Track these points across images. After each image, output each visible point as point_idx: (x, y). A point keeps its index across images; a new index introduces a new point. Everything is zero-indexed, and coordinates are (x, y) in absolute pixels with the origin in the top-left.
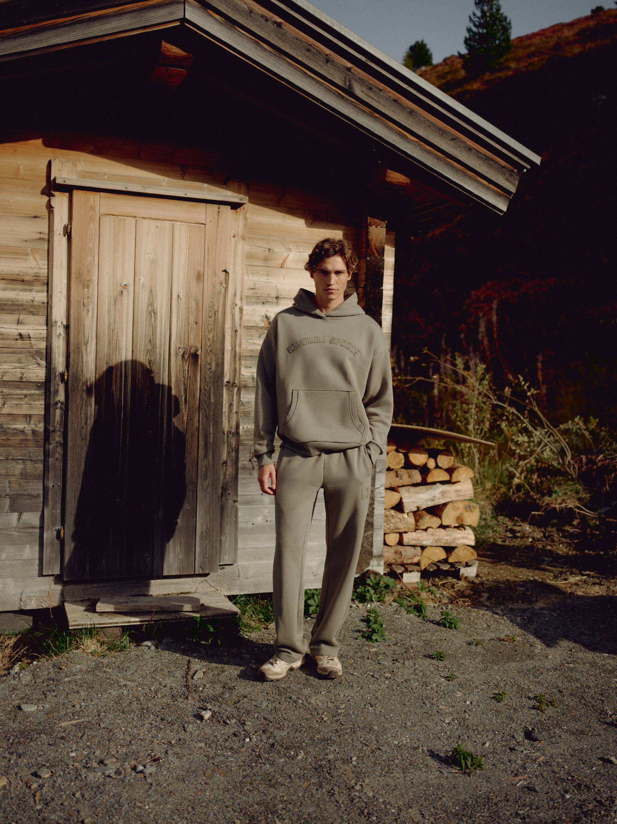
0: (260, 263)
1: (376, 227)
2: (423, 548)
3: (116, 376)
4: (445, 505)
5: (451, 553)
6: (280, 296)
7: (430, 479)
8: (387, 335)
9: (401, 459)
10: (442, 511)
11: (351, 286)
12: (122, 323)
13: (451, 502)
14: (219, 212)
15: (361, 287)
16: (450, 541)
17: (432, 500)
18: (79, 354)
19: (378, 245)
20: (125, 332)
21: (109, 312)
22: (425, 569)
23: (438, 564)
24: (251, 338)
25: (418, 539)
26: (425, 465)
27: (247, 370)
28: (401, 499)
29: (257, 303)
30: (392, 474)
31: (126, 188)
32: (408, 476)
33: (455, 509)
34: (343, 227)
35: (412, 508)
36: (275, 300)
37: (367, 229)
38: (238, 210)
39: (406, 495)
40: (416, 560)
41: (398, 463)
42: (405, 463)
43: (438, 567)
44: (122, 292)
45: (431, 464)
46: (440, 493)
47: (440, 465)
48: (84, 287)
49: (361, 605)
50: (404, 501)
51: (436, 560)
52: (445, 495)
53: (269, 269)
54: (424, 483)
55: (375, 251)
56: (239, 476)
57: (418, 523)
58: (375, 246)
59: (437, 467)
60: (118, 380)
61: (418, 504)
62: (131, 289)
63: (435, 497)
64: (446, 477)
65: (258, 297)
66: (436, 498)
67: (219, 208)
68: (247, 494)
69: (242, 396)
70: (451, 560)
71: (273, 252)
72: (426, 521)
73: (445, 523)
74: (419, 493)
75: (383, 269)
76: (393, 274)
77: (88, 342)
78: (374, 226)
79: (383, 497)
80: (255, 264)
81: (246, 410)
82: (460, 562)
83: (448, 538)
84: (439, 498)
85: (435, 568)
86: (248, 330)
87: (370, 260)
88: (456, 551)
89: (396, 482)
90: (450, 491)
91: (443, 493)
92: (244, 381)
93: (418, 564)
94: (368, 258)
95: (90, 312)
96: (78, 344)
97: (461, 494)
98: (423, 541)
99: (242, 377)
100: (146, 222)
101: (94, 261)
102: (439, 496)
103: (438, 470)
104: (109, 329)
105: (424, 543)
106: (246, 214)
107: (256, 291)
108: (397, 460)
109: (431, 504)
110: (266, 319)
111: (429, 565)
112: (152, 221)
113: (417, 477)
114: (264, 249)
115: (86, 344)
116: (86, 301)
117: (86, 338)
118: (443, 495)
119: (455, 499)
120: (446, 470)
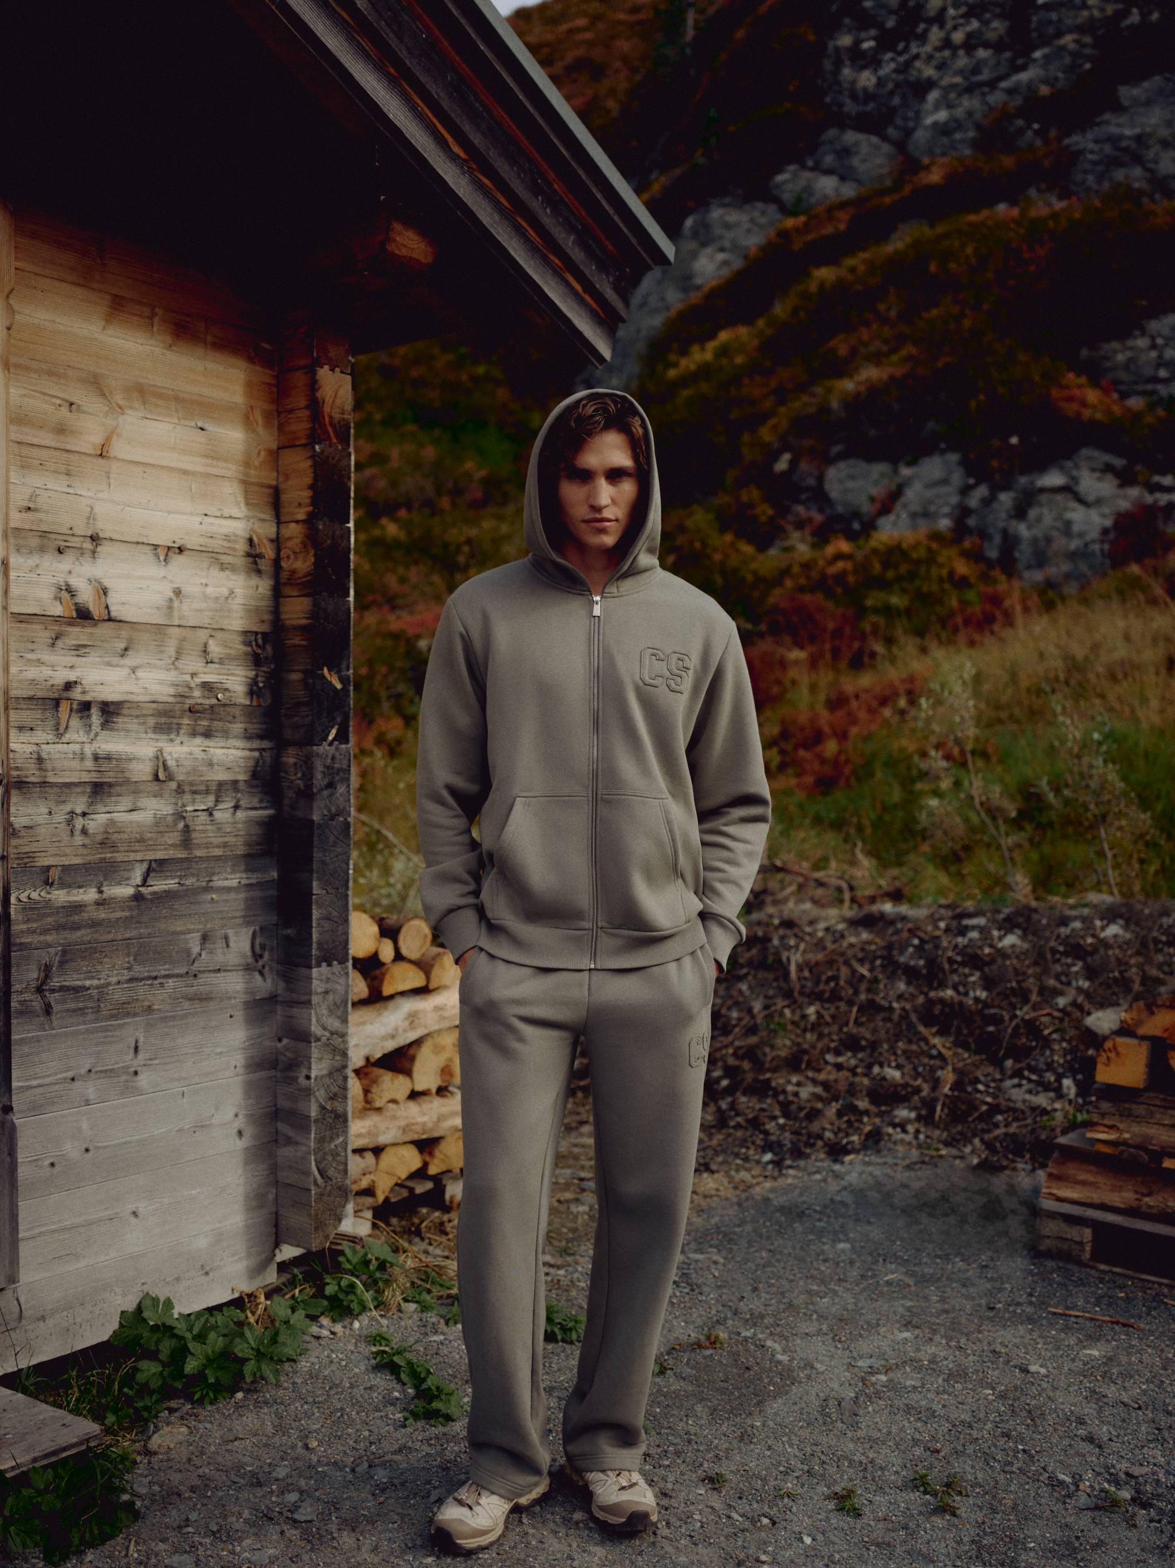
0: (45, 438)
1: (332, 370)
2: (377, 1151)
4: (418, 1043)
5: (431, 1154)
6: (101, 535)
7: (387, 990)
10: (413, 1059)
11: (263, 516)
13: (428, 1035)
15: (297, 522)
16: (430, 1125)
17: (393, 1037)
19: (337, 416)
22: (387, 1200)
23: (410, 1184)
24: (31, 646)
25: (369, 1133)
26: (374, 956)
27: (25, 737)
29: (42, 549)
33: (438, 1049)
34: (243, 364)
35: (359, 1059)
36: (88, 545)
37: (315, 372)
40: (364, 1183)
43: (411, 1190)
45: (387, 952)
46: (405, 1020)
47: (404, 951)
49: (338, 1328)
51: (403, 1176)
52: (417, 1020)
53: (75, 458)
54: (374, 997)
55: (330, 430)
56: (15, 1037)
57: (370, 1096)
58: (331, 417)
59: (399, 957)
61: (367, 1051)
63: (395, 1028)
64: (417, 980)
65: (44, 534)
66: (400, 1031)
68: (34, 1083)
69: (13, 810)
70: (433, 1170)
71: (79, 409)
72: (385, 1086)
73: (419, 1088)
74: (364, 1023)
75: (349, 478)
78: (326, 367)
80: (35, 441)
81: (27, 849)
82: (450, 1171)
83: (425, 1119)
84: (405, 1031)
85: (405, 1193)
86: (23, 625)
87: (322, 452)
88: (443, 1146)
90: (425, 1011)
91: (413, 1018)
92: (17, 769)
93: (369, 1192)
94: (317, 447)
97: (446, 1014)
98: (377, 1135)
99: (11, 755)
102: (405, 1024)
103: (402, 968)
105: (383, 1139)
106: (8, 297)
107: (39, 515)
109: (390, 1046)
110: (65, 595)
111: (392, 1190)
114: (59, 402)
118: (412, 1022)
119: (436, 1027)
120: (419, 964)
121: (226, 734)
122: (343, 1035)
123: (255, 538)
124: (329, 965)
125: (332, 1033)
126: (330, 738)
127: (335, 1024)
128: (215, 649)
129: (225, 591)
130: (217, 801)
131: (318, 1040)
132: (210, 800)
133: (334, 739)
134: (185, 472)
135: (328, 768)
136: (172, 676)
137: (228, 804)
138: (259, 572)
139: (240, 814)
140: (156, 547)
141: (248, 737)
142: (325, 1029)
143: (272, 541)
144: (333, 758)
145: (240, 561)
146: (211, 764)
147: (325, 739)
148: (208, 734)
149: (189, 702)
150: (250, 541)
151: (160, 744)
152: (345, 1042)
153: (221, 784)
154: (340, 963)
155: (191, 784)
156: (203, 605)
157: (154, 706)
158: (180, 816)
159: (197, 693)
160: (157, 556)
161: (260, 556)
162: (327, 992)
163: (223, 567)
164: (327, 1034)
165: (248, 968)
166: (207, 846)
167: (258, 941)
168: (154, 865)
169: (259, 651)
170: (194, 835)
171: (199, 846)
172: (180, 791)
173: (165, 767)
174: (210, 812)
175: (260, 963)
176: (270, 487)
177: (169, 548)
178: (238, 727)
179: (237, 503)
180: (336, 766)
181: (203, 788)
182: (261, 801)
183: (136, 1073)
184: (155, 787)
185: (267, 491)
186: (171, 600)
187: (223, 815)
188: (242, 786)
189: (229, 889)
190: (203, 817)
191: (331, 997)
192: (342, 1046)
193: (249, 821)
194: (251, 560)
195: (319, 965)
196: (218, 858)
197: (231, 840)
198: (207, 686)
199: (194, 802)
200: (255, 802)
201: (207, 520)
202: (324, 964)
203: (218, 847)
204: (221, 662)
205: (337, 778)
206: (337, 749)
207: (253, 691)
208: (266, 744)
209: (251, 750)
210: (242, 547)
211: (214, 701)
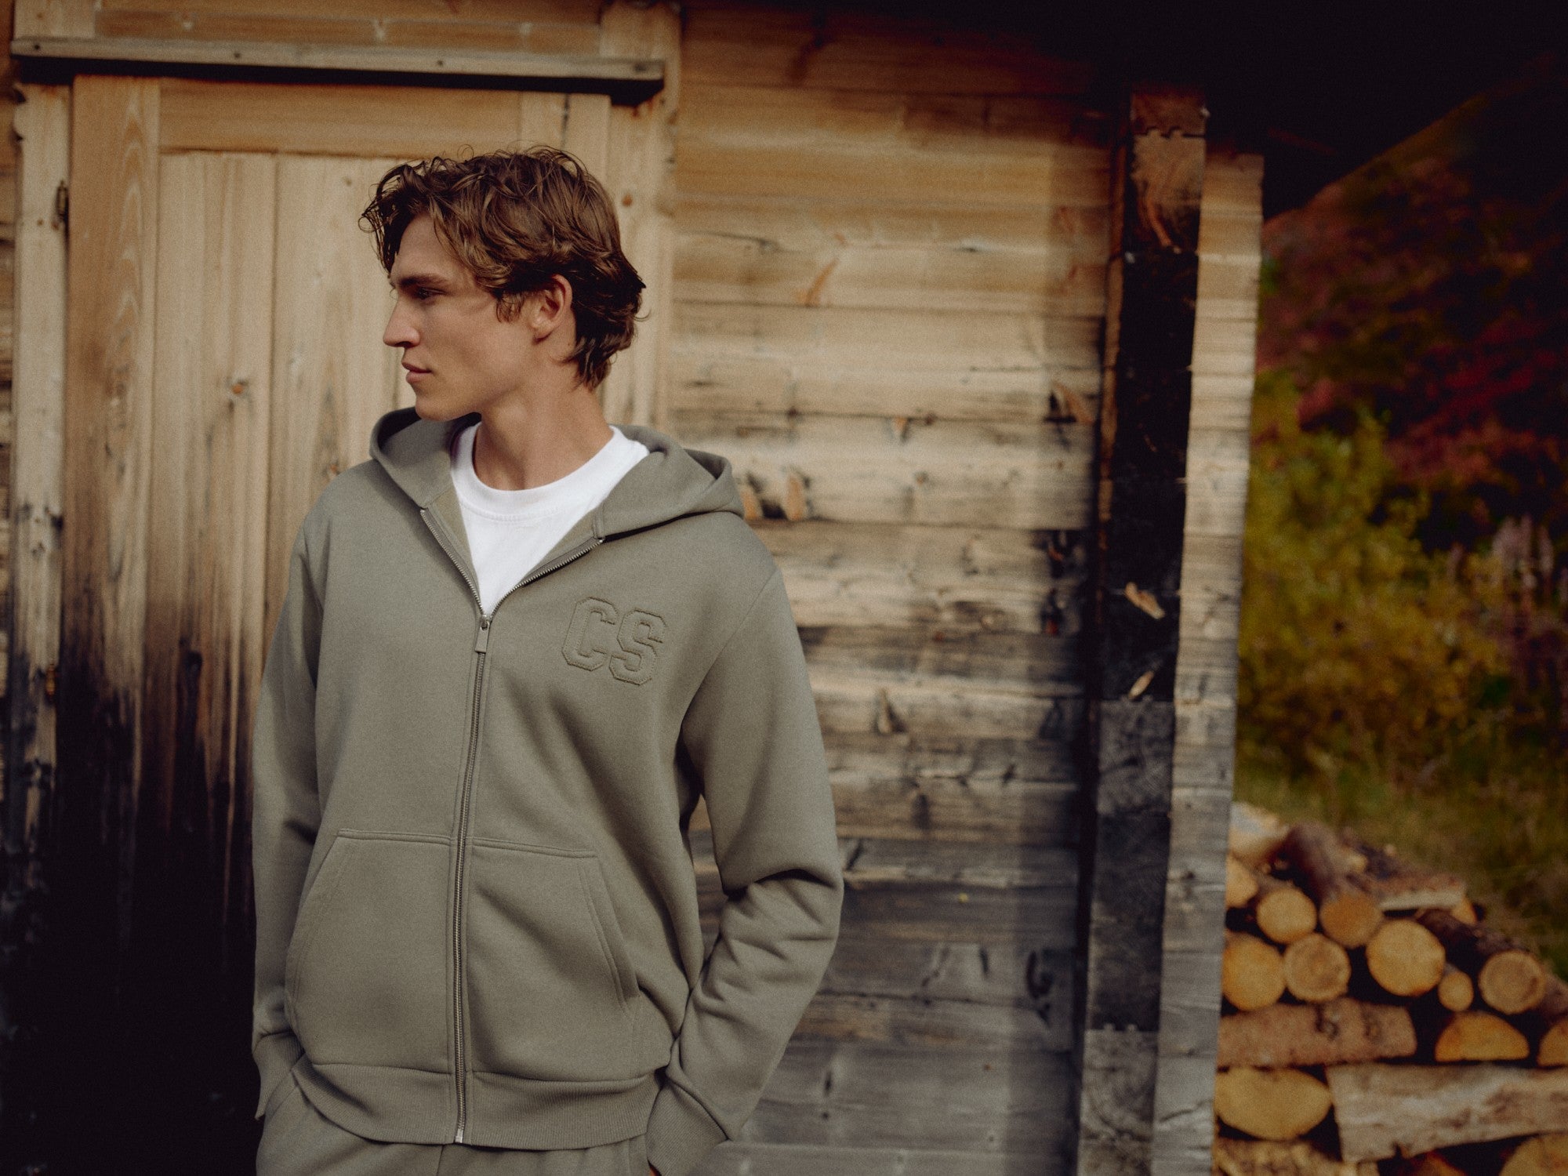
0: (730, 292)
1: (1167, 135)
3: (211, 686)
4: (1510, 1144)
6: (801, 408)
7: (1446, 1050)
8: (1228, 542)
9: (1338, 969)
10: (1500, 1166)
11: (1079, 362)
12: (231, 510)
13: (1536, 1135)
14: (566, 118)
15: (1112, 368)
17: (1458, 1125)
18: (91, 612)
19: (1173, 204)
20: (239, 537)
21: (189, 476)
26: (1433, 993)
28: (1332, 1111)
29: (714, 433)
30: (1302, 1019)
31: (237, 56)
32: (1361, 1030)
33: (1551, 1162)
35: (1373, 1146)
36: (781, 423)
37: (1130, 144)
38: (643, 108)
39: (1355, 1096)
41: (1327, 982)
42: (1351, 983)
44: (231, 406)
45: (1457, 992)
46: (1490, 1102)
47: (1490, 997)
48: (108, 392)
50: (1343, 1118)
52: (1510, 1110)
53: (763, 311)
54: (1424, 1057)
55: (1158, 228)
58: (1159, 208)
59: (1478, 1004)
60: (218, 702)
61: (1399, 1136)
62: (260, 393)
63: (1467, 1114)
64: (1514, 1045)
65: (719, 415)
66: (1474, 1119)
67: (567, 106)
71: (777, 249)
74: (1406, 1093)
75: (1193, 295)
76: (1253, 314)
77: (119, 572)
78: (1155, 133)
79: (1203, 1148)
80: (709, 297)
84: (1484, 1120)
87: (1141, 261)
89: (1314, 1046)
90: (1531, 1097)
91: (1503, 1103)
94: (1131, 256)
95: (128, 477)
96: (88, 580)
100: (313, 166)
101: (140, 305)
102: (1486, 1110)
103: (1482, 1020)
104: (189, 529)
106: (671, 121)
107: (717, 391)
108: (1320, 970)
109: (1450, 1138)
110: (749, 488)
112: (331, 164)
113: (1400, 1033)
114: (745, 243)
115: (116, 578)
116: (114, 438)
117: (115, 558)
118: (1499, 1111)
119: (1553, 1126)
120: (1517, 1021)
121: (996, 674)
122: (1142, 1139)
123: (1060, 397)
124: (1120, 1028)
125: (1120, 1132)
126: (1136, 690)
127: (1131, 1121)
128: (982, 553)
129: (1003, 474)
130: (976, 765)
131: (1093, 1136)
132: (963, 764)
133: (1146, 692)
134: (941, 313)
135: (1130, 736)
136: (906, 592)
137: (996, 770)
138: (1065, 444)
139: (1016, 787)
140: (887, 419)
141: (1033, 677)
142: (1106, 1122)
143: (1091, 397)
144: (1140, 721)
145: (1032, 430)
146: (967, 713)
147: (1126, 690)
148: (964, 672)
149: (933, 629)
150: (1053, 401)
151: (884, 684)
152: (1145, 1151)
153: (983, 743)
154: (1141, 1029)
155: (934, 740)
156: (962, 495)
157: (878, 632)
158: (910, 783)
159: (948, 616)
160: (889, 430)
161: (1071, 420)
162: (1112, 1070)
163: (1000, 439)
164: (1111, 1132)
165: (1018, 1004)
166: (958, 826)
167: (1040, 969)
168: (866, 845)
169: (1060, 557)
170: (934, 810)
171: (942, 826)
172: (912, 748)
173: (891, 715)
174: (962, 780)
175: (1043, 1000)
176: (1091, 319)
177: (910, 420)
178: (1020, 664)
179: (1029, 347)
180: (1148, 733)
181: (952, 746)
182: (1053, 770)
183: (826, 1116)
184: (874, 741)
185: (1087, 325)
186: (910, 490)
187: (987, 783)
188: (1020, 747)
189: (991, 890)
190: (952, 787)
191: (1120, 1079)
192: (1138, 1155)
193: (1028, 798)
194: (1051, 426)
195: (1098, 1025)
196: (972, 845)
197: (996, 820)
198: (965, 609)
199: (935, 764)
200: (1043, 770)
201: (977, 375)
202: (1109, 1027)
203: (975, 828)
204: (992, 571)
205: (1146, 751)
206: (1149, 707)
207: (1050, 616)
208: (1067, 689)
209: (1039, 697)
210: (1040, 409)
211: (975, 627)
